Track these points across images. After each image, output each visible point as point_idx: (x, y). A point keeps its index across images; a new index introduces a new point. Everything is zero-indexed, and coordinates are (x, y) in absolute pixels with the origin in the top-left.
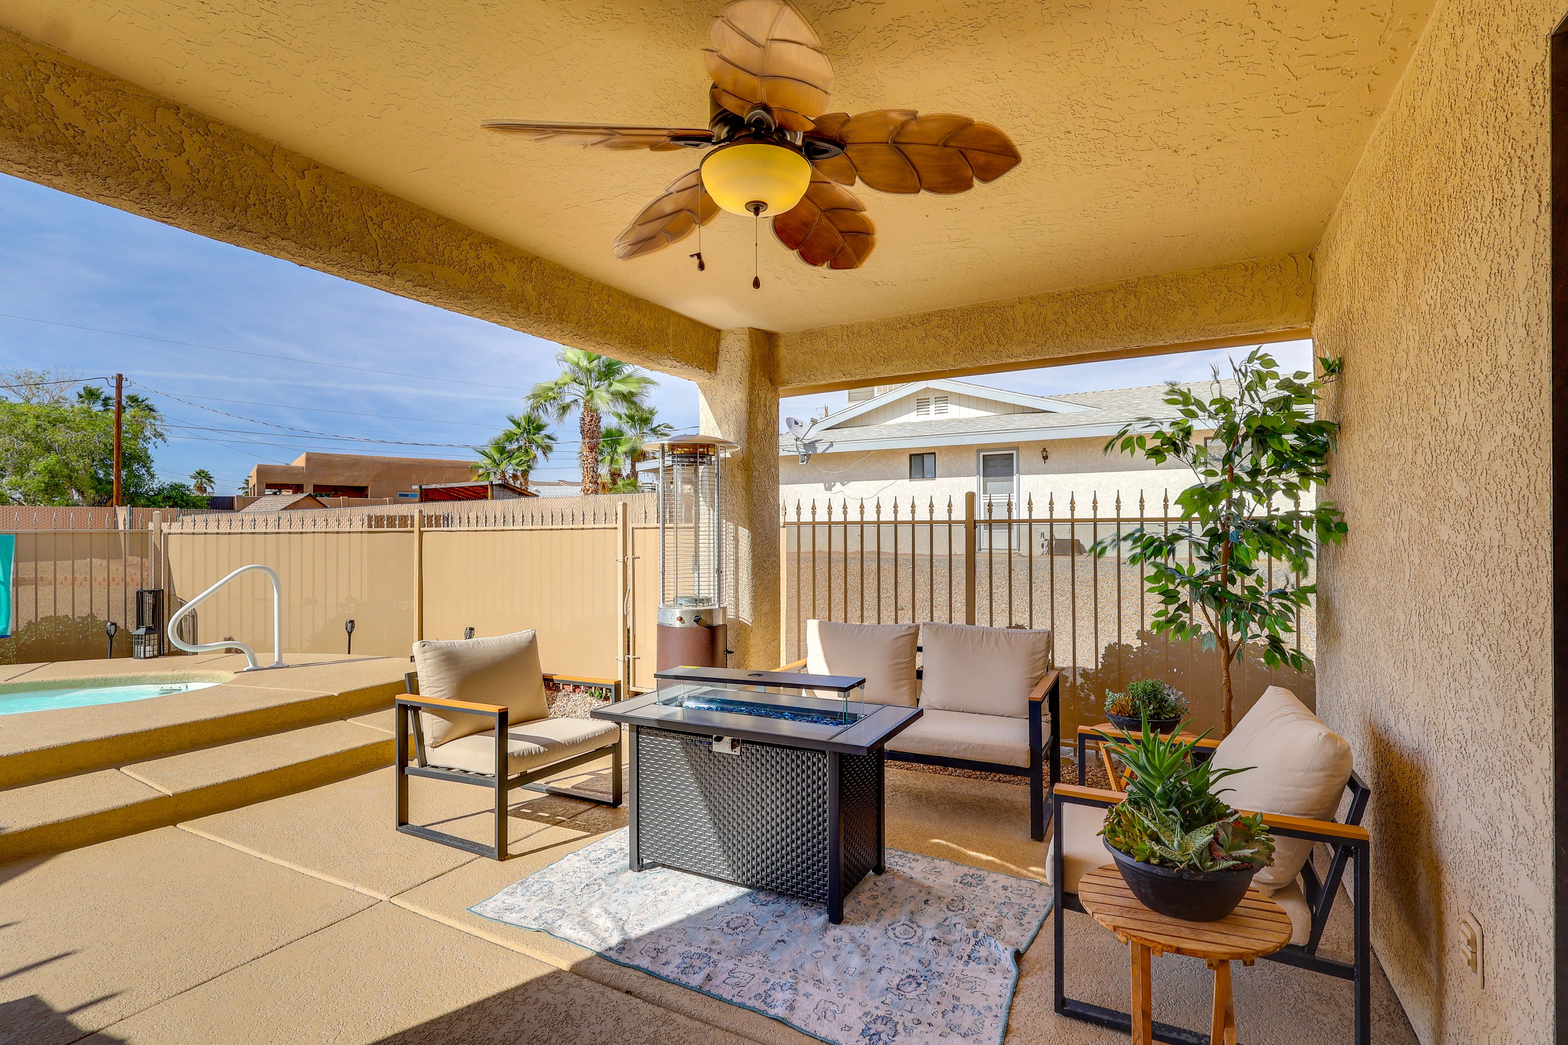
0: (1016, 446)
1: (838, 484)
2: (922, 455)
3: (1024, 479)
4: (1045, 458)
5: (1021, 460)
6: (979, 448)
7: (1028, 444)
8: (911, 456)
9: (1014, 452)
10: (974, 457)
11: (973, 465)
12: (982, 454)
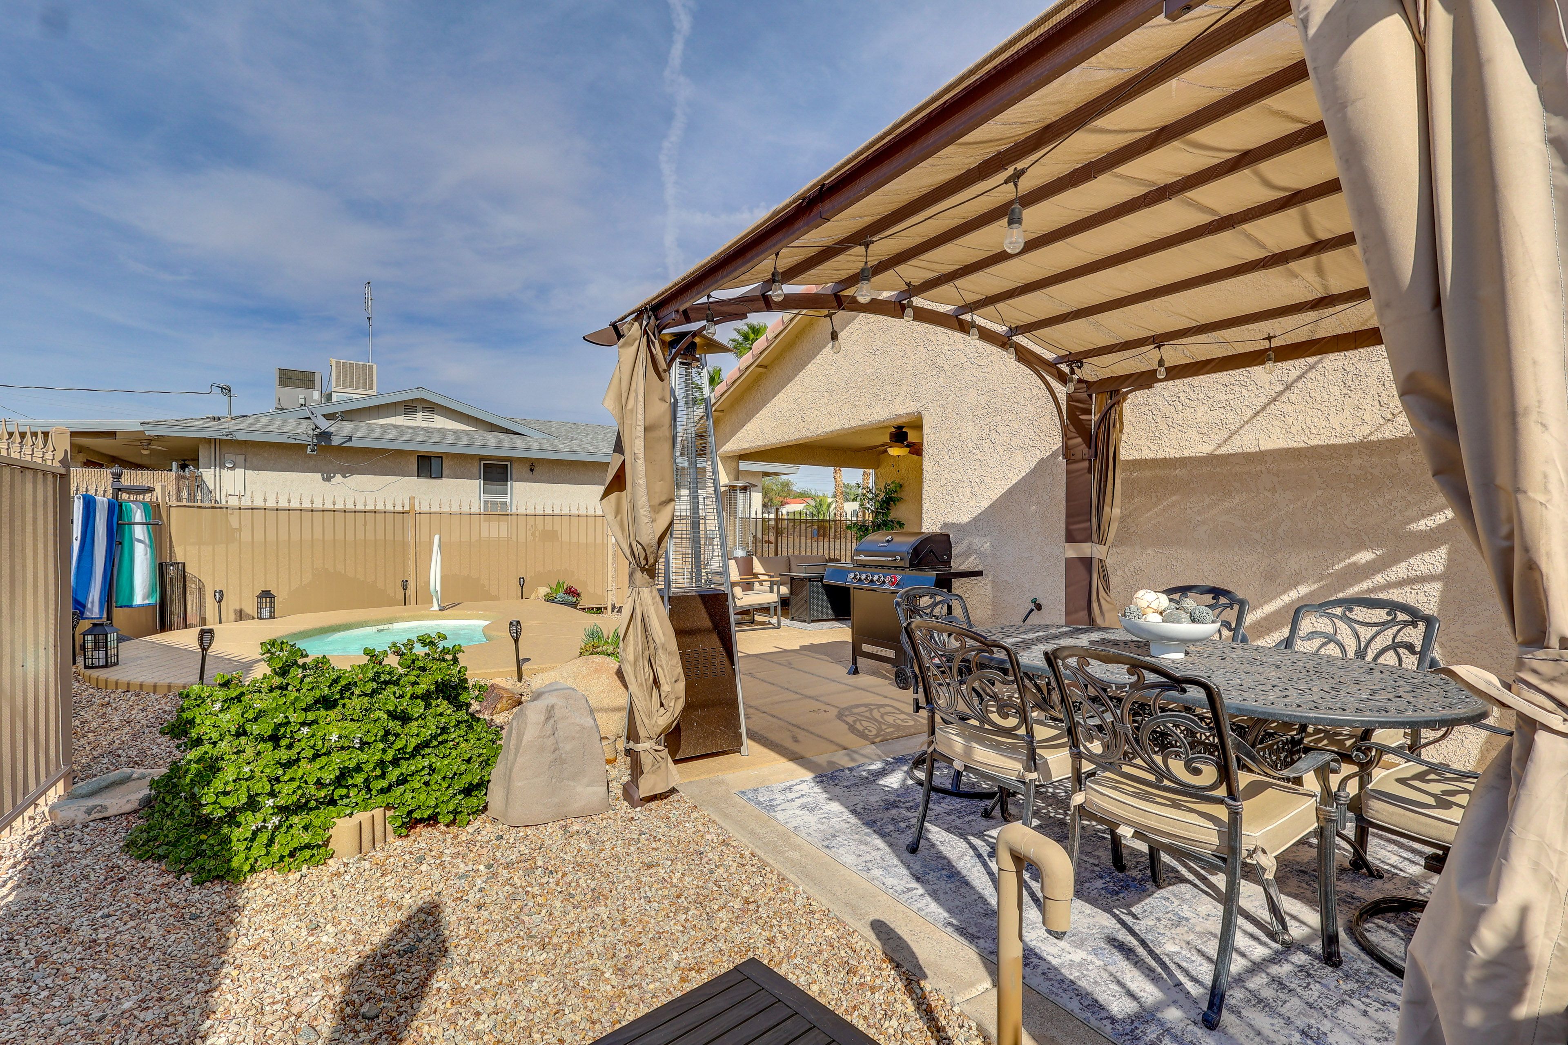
0: (511, 460)
1: (338, 476)
2: (429, 458)
3: (516, 485)
4: (532, 470)
5: (515, 470)
6: (481, 458)
7: (519, 459)
8: (418, 456)
9: (509, 464)
10: (477, 464)
11: (475, 471)
12: (482, 462)
